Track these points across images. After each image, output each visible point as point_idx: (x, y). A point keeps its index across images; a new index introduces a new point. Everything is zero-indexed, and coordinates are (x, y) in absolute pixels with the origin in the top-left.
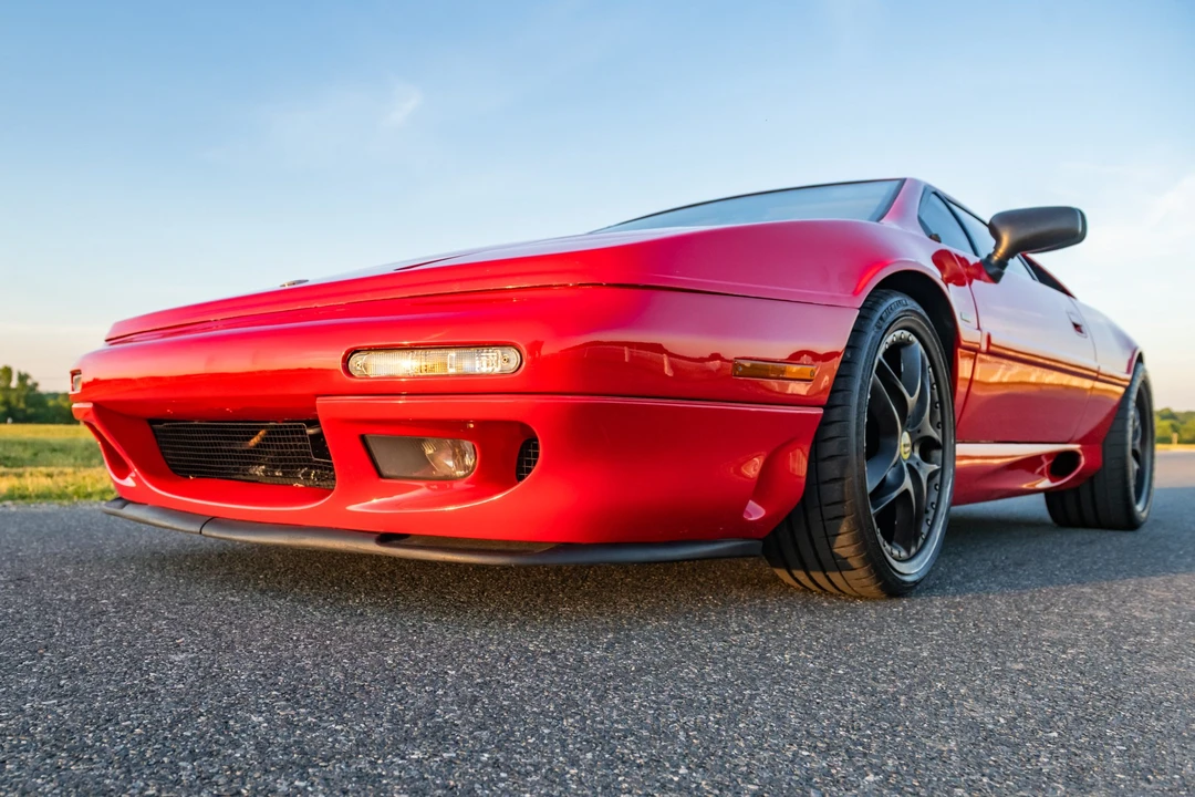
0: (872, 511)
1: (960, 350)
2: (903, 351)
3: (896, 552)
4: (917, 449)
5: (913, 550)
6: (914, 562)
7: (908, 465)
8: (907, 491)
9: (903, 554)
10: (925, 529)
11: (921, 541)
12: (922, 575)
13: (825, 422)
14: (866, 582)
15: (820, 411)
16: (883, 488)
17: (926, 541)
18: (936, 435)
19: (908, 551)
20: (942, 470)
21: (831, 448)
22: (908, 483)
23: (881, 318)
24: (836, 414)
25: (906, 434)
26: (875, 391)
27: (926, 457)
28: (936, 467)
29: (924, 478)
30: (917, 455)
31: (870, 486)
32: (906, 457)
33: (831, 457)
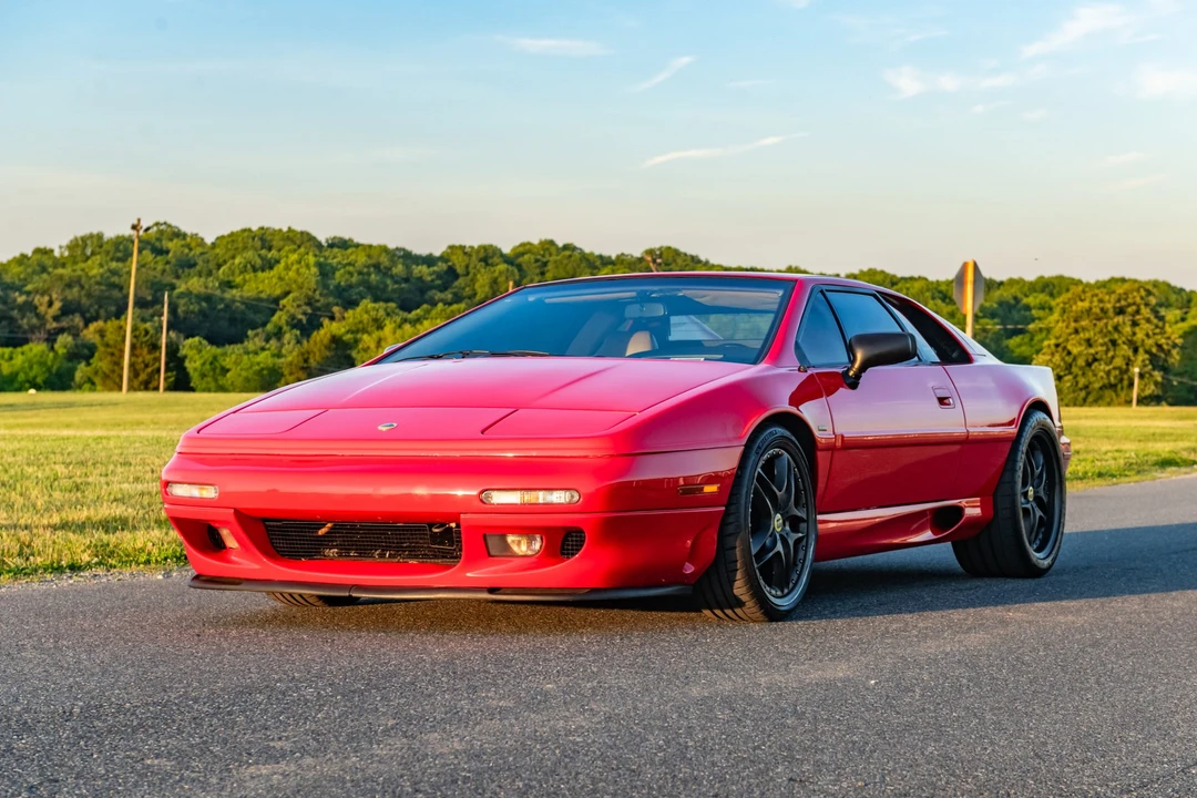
0: (756, 566)
1: (819, 453)
2: (776, 461)
3: (773, 592)
4: (787, 524)
5: (786, 591)
6: (787, 598)
7: (781, 536)
8: (779, 553)
9: (779, 593)
10: (795, 577)
11: (791, 585)
12: (792, 606)
13: (726, 514)
14: (754, 610)
15: (724, 508)
16: (764, 550)
17: (795, 585)
18: (801, 514)
19: (782, 591)
20: (807, 536)
21: (731, 529)
22: (779, 547)
23: (759, 447)
24: (733, 509)
25: (779, 516)
26: (756, 492)
27: (795, 529)
28: (801, 535)
29: (791, 543)
30: (788, 528)
31: (754, 551)
32: (779, 530)
33: (731, 535)
